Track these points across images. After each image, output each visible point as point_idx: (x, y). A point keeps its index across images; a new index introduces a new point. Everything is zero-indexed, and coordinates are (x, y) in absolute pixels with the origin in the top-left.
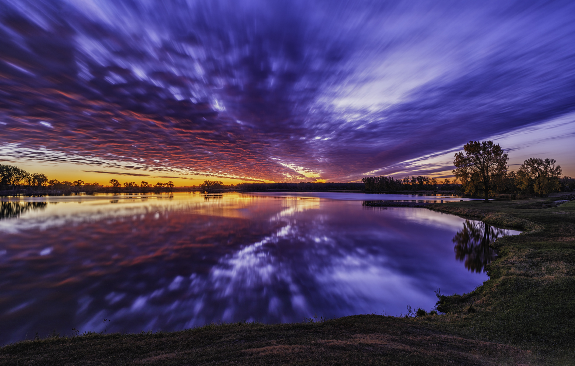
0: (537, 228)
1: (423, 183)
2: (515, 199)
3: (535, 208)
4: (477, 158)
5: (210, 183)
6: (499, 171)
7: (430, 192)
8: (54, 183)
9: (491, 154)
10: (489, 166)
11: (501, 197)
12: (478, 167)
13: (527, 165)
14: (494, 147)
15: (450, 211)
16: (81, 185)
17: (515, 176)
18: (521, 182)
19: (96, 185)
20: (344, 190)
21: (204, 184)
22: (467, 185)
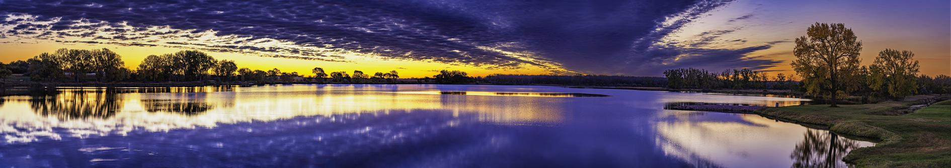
0: (894, 138)
1: (749, 78)
2: (866, 103)
3: (891, 115)
4: (824, 46)
5: (449, 74)
6: (850, 65)
7: (758, 91)
8: (245, 73)
9: (841, 42)
10: (839, 58)
11: (849, 100)
12: (825, 59)
13: (882, 57)
14: (845, 32)
15: (789, 117)
16: (276, 76)
17: (867, 72)
18: (874, 80)
19: (294, 75)
20: (638, 86)
21: (439, 75)
22: (809, 83)
